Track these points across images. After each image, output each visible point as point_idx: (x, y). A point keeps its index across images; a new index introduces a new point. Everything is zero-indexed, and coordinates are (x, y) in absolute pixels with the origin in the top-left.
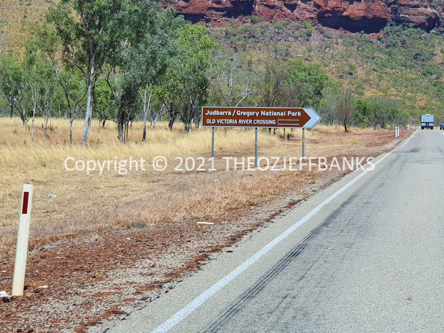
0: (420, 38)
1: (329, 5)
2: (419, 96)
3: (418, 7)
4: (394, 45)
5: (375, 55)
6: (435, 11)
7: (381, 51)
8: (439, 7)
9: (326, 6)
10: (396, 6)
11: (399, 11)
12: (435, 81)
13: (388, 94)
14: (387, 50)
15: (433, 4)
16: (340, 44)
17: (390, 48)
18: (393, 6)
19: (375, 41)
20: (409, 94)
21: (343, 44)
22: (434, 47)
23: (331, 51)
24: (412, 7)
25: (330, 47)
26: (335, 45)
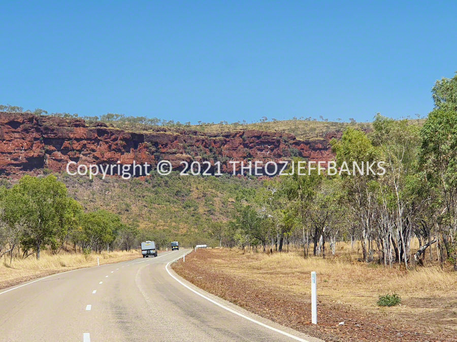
0: (179, 178)
1: (105, 156)
2: (182, 225)
3: (176, 154)
4: (159, 185)
5: (145, 194)
6: (189, 156)
7: (149, 190)
8: (192, 153)
9: (103, 157)
10: (158, 154)
11: (161, 158)
12: (193, 212)
13: (158, 225)
14: (153, 190)
15: (187, 151)
16: (116, 187)
17: (156, 188)
18: (155, 154)
19: (143, 183)
20: (174, 224)
21: (119, 187)
22: (190, 185)
23: (110, 193)
24: (171, 154)
25: (109, 190)
26: (112, 188)
